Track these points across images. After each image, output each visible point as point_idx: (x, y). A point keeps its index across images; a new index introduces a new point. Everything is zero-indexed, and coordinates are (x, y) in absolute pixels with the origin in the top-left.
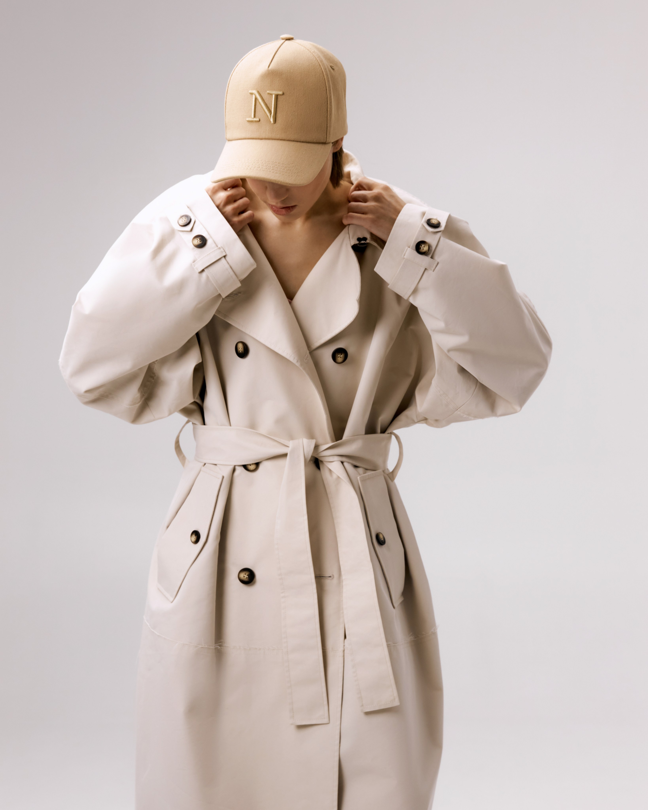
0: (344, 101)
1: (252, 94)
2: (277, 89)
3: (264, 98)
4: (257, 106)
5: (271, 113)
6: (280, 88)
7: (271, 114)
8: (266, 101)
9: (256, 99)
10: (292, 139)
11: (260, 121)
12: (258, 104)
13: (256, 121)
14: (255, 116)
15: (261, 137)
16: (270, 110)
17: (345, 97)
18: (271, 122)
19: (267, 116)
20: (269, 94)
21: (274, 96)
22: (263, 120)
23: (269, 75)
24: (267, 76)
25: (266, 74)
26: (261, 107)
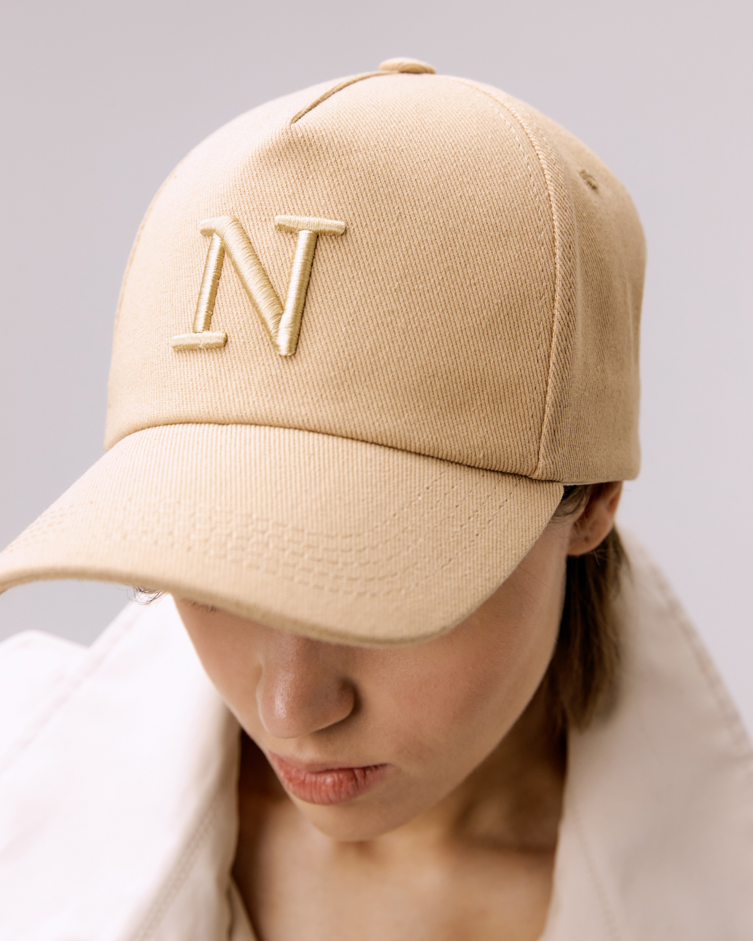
0: (632, 334)
1: (208, 233)
2: (321, 211)
3: (257, 246)
4: (222, 282)
5: (282, 308)
6: (334, 205)
7: (279, 316)
8: (263, 260)
9: (223, 251)
10: (370, 433)
11: (226, 341)
12: (227, 271)
13: (211, 348)
14: (207, 325)
15: (220, 415)
16: (277, 297)
17: (637, 318)
18: (276, 346)
19: (264, 322)
20: (280, 228)
21: (303, 238)
22: (242, 341)
23: (291, 151)
24: (283, 155)
25: (277, 148)
26: (241, 286)
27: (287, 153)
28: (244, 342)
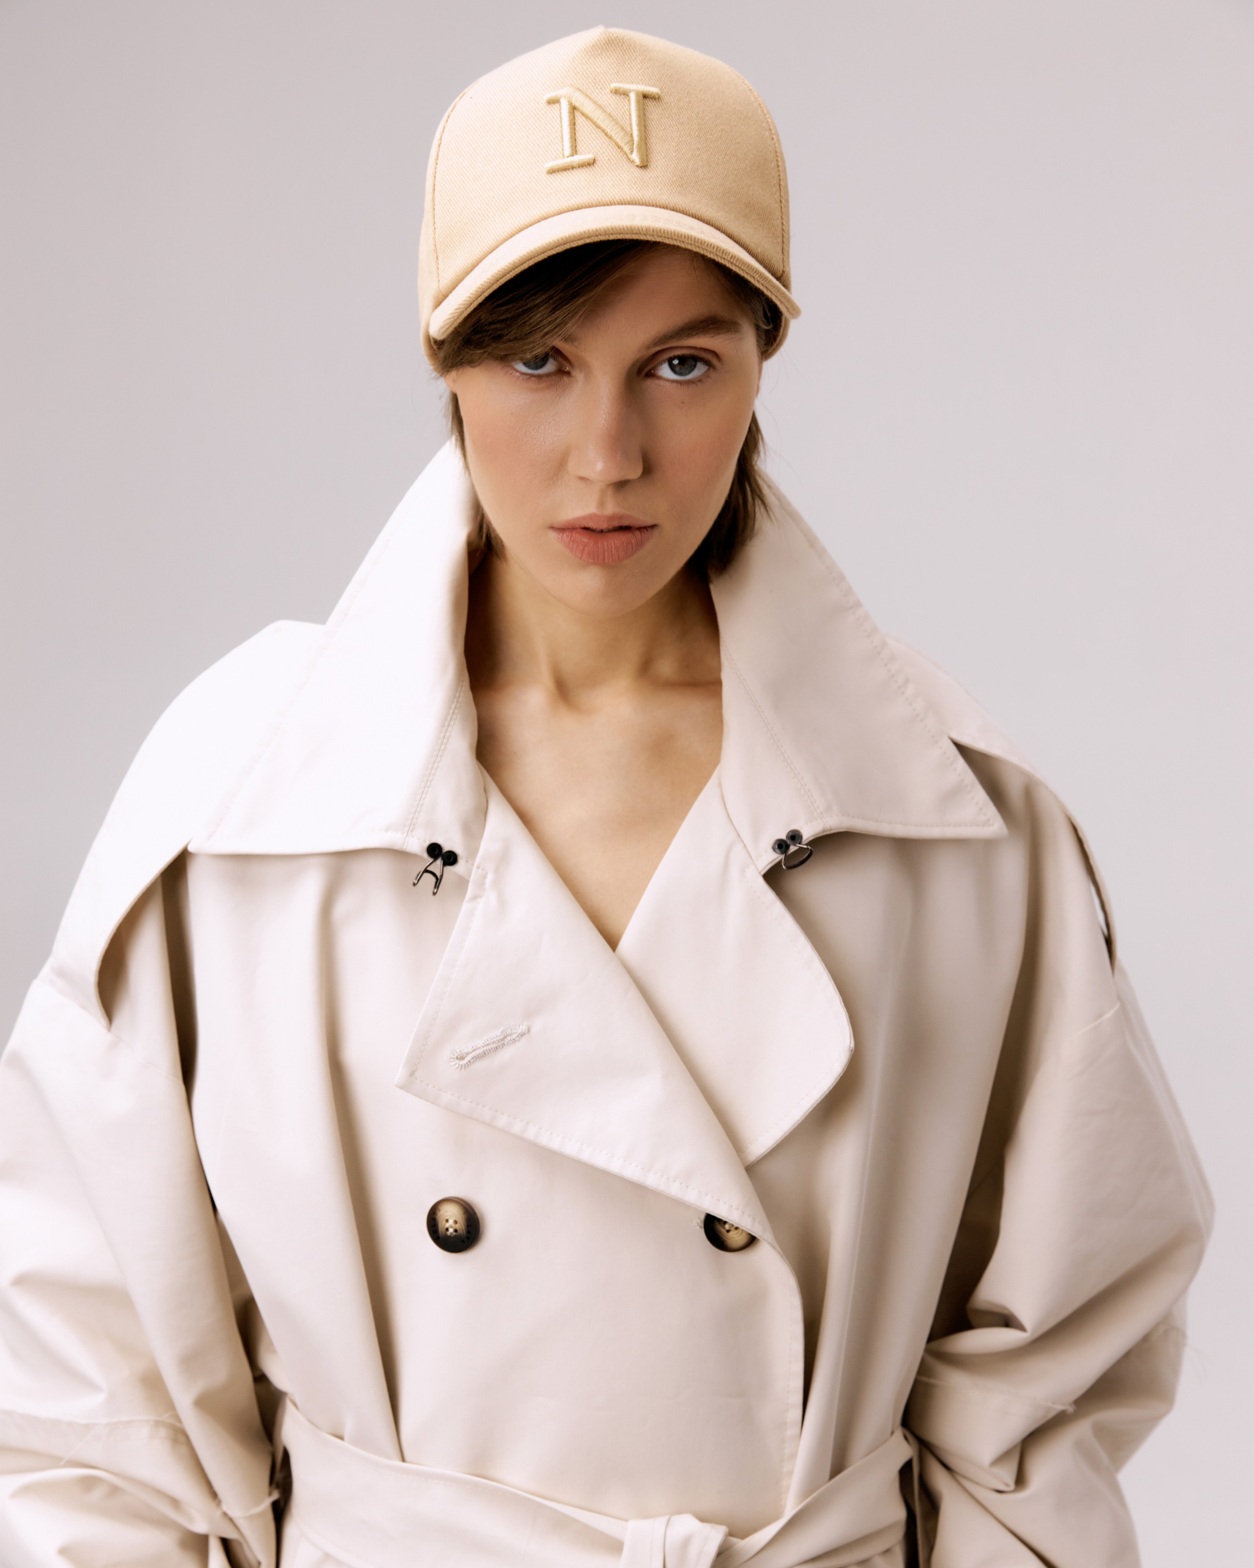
1: (554, 101)
2: (641, 82)
3: (601, 103)
5: (631, 138)
7: (630, 142)
8: (608, 111)
9: (573, 109)
11: (592, 161)
12: (580, 120)
13: (582, 165)
14: (574, 151)
16: (625, 131)
18: (631, 160)
19: (619, 148)
20: (616, 92)
21: (634, 97)
22: (607, 159)
23: (610, 45)
24: (604, 48)
25: (599, 44)
26: (595, 127)
27: (607, 47)
28: (609, 160)
